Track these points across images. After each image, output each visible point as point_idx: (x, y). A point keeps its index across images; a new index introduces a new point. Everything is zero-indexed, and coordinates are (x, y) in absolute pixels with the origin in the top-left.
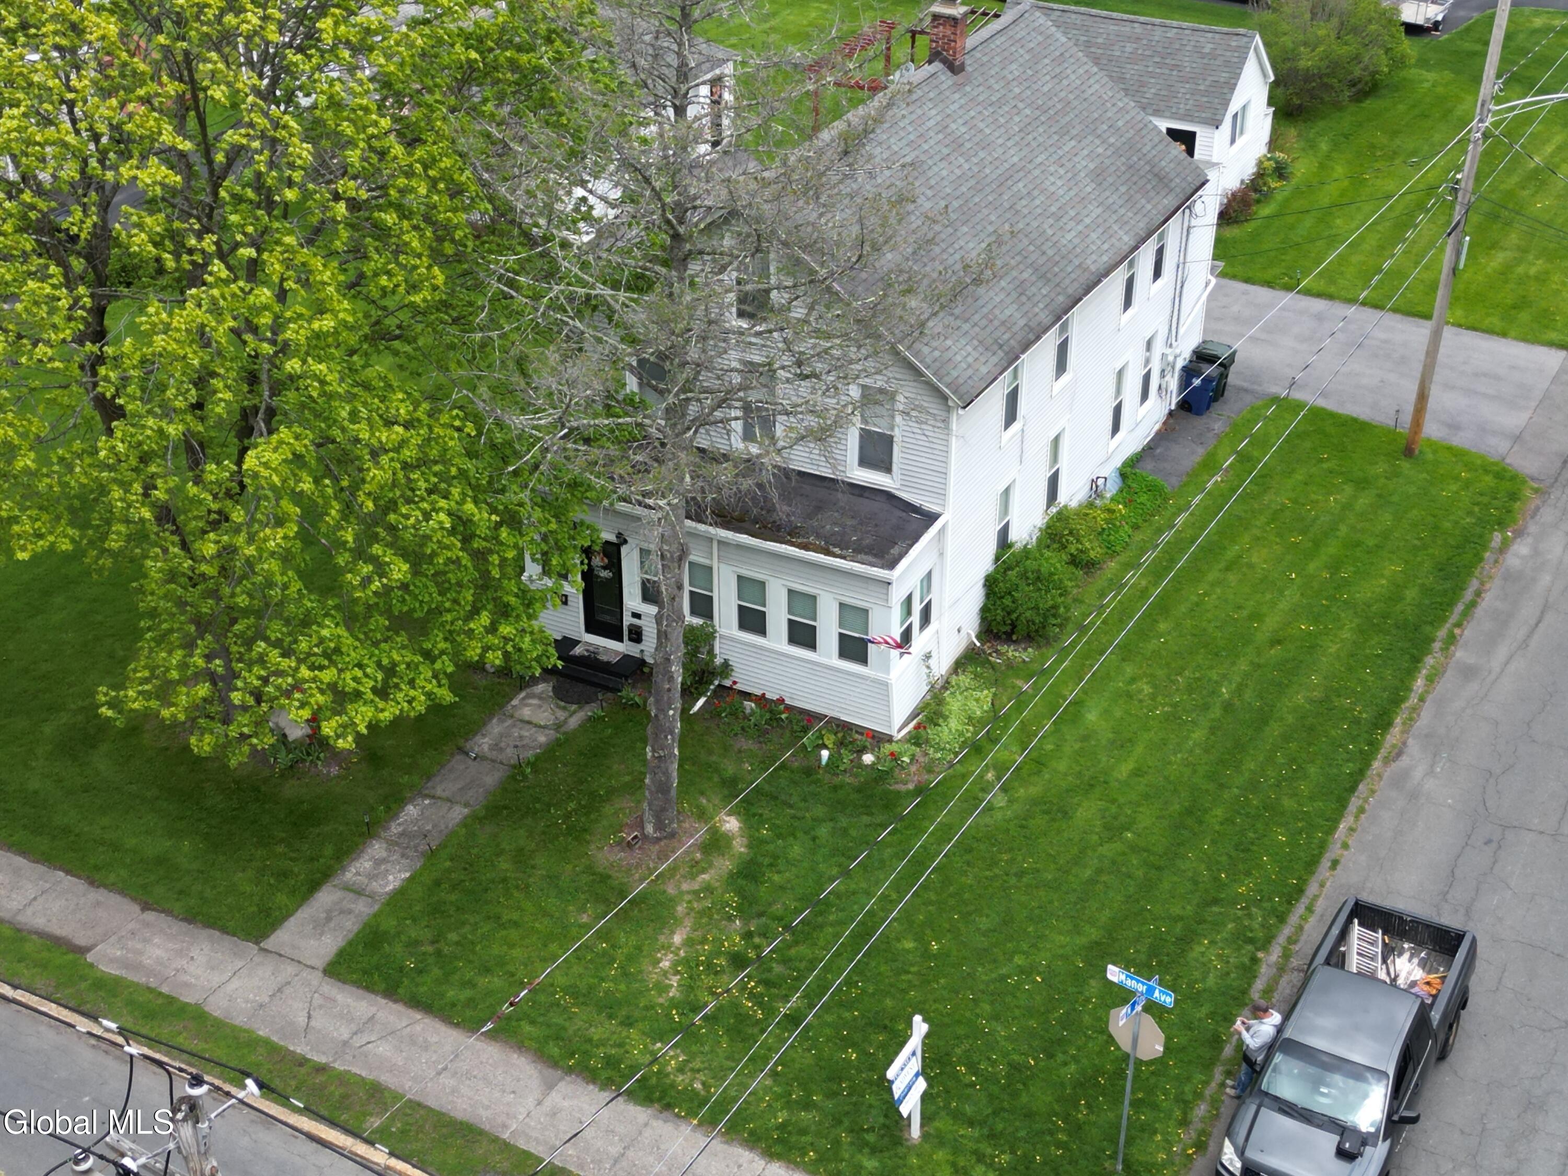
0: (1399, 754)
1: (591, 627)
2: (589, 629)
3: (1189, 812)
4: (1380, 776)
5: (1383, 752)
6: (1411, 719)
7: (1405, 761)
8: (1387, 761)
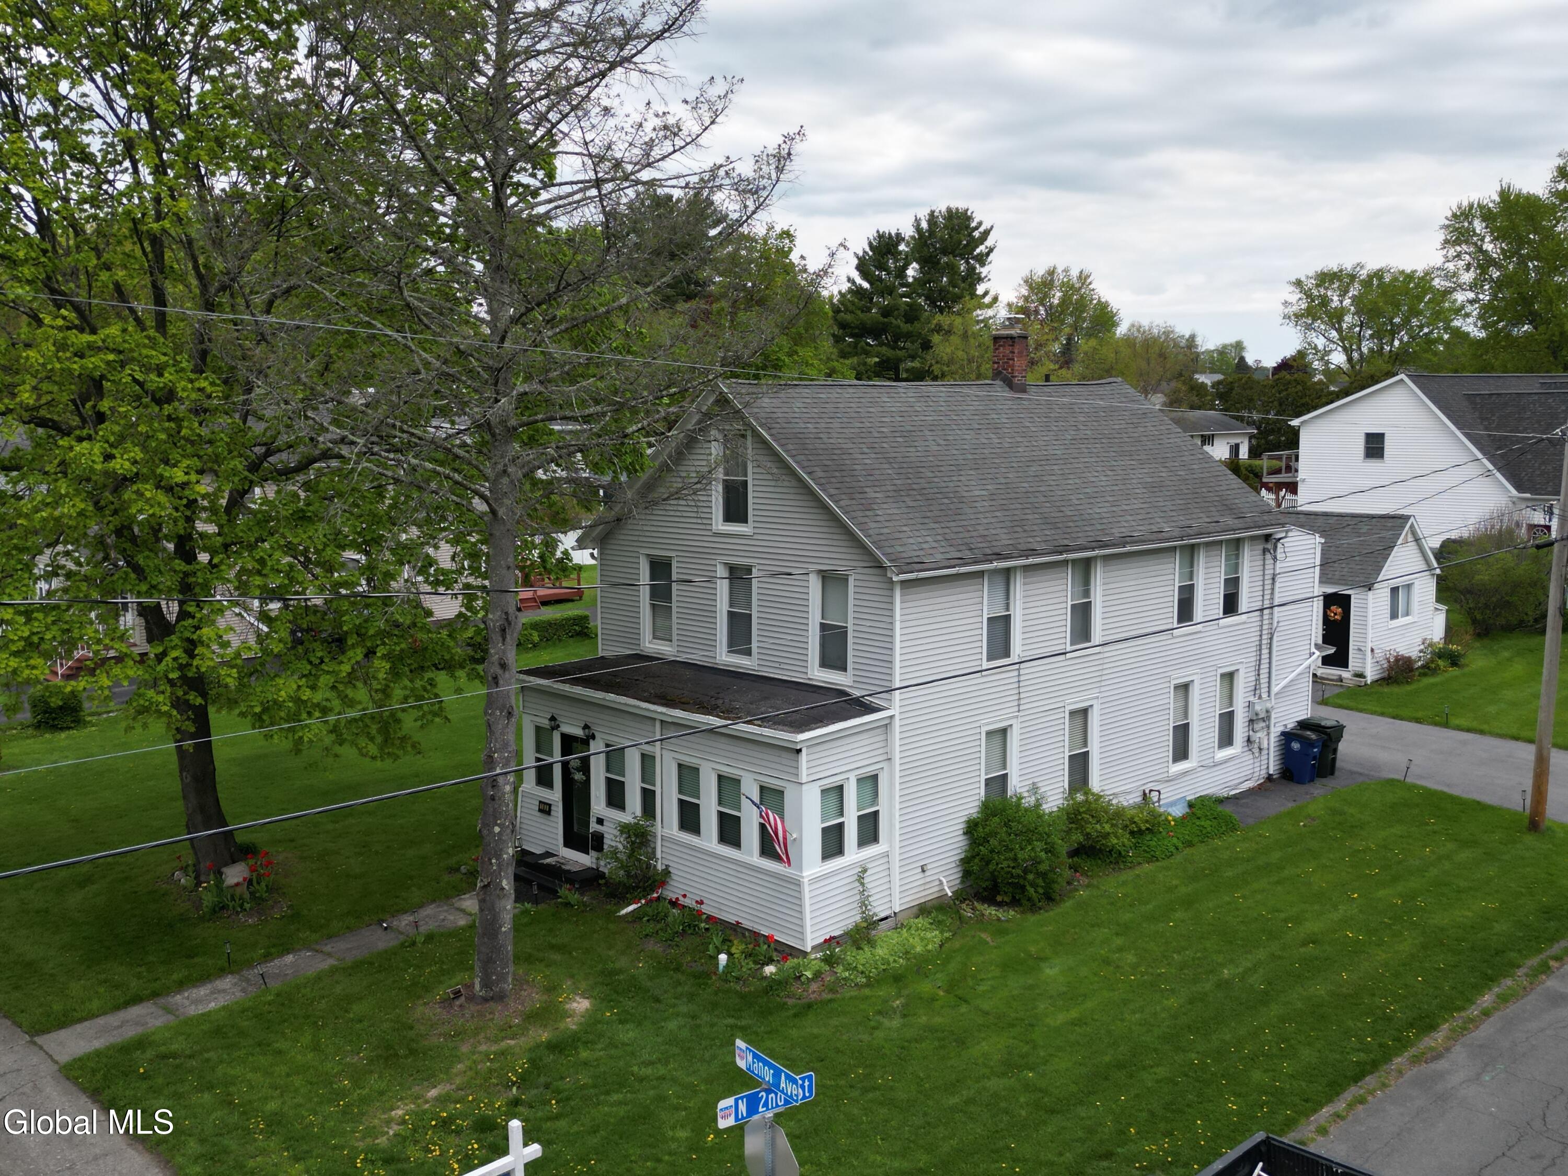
0: (1438, 1057)
1: (570, 842)
2: (568, 843)
3: (1120, 1066)
4: (1400, 1073)
5: (1413, 1051)
6: (1465, 1029)
7: (1441, 1065)
8: (1416, 1060)
